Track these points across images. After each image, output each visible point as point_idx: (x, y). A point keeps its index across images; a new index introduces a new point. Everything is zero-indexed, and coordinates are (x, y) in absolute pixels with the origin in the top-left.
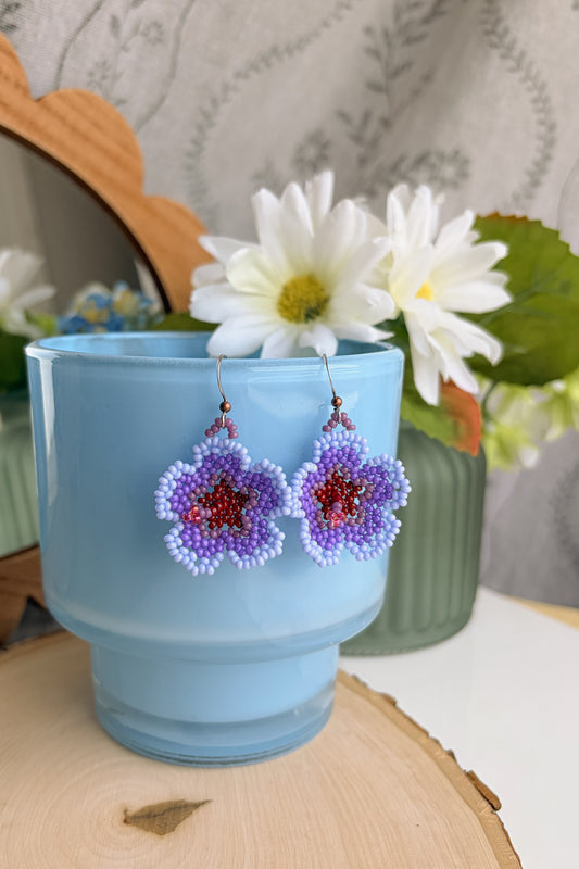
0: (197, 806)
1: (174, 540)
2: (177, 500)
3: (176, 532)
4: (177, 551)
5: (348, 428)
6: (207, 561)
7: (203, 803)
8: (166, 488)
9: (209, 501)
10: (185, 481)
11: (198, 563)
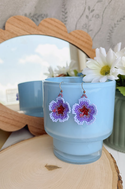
0: (59, 168)
1: (51, 115)
2: (53, 107)
3: (51, 113)
4: (51, 117)
5: (86, 97)
6: (56, 119)
7: (60, 168)
8: (51, 105)
9: (59, 108)
10: (54, 104)
11: (54, 120)
